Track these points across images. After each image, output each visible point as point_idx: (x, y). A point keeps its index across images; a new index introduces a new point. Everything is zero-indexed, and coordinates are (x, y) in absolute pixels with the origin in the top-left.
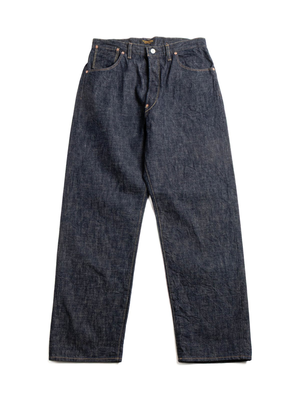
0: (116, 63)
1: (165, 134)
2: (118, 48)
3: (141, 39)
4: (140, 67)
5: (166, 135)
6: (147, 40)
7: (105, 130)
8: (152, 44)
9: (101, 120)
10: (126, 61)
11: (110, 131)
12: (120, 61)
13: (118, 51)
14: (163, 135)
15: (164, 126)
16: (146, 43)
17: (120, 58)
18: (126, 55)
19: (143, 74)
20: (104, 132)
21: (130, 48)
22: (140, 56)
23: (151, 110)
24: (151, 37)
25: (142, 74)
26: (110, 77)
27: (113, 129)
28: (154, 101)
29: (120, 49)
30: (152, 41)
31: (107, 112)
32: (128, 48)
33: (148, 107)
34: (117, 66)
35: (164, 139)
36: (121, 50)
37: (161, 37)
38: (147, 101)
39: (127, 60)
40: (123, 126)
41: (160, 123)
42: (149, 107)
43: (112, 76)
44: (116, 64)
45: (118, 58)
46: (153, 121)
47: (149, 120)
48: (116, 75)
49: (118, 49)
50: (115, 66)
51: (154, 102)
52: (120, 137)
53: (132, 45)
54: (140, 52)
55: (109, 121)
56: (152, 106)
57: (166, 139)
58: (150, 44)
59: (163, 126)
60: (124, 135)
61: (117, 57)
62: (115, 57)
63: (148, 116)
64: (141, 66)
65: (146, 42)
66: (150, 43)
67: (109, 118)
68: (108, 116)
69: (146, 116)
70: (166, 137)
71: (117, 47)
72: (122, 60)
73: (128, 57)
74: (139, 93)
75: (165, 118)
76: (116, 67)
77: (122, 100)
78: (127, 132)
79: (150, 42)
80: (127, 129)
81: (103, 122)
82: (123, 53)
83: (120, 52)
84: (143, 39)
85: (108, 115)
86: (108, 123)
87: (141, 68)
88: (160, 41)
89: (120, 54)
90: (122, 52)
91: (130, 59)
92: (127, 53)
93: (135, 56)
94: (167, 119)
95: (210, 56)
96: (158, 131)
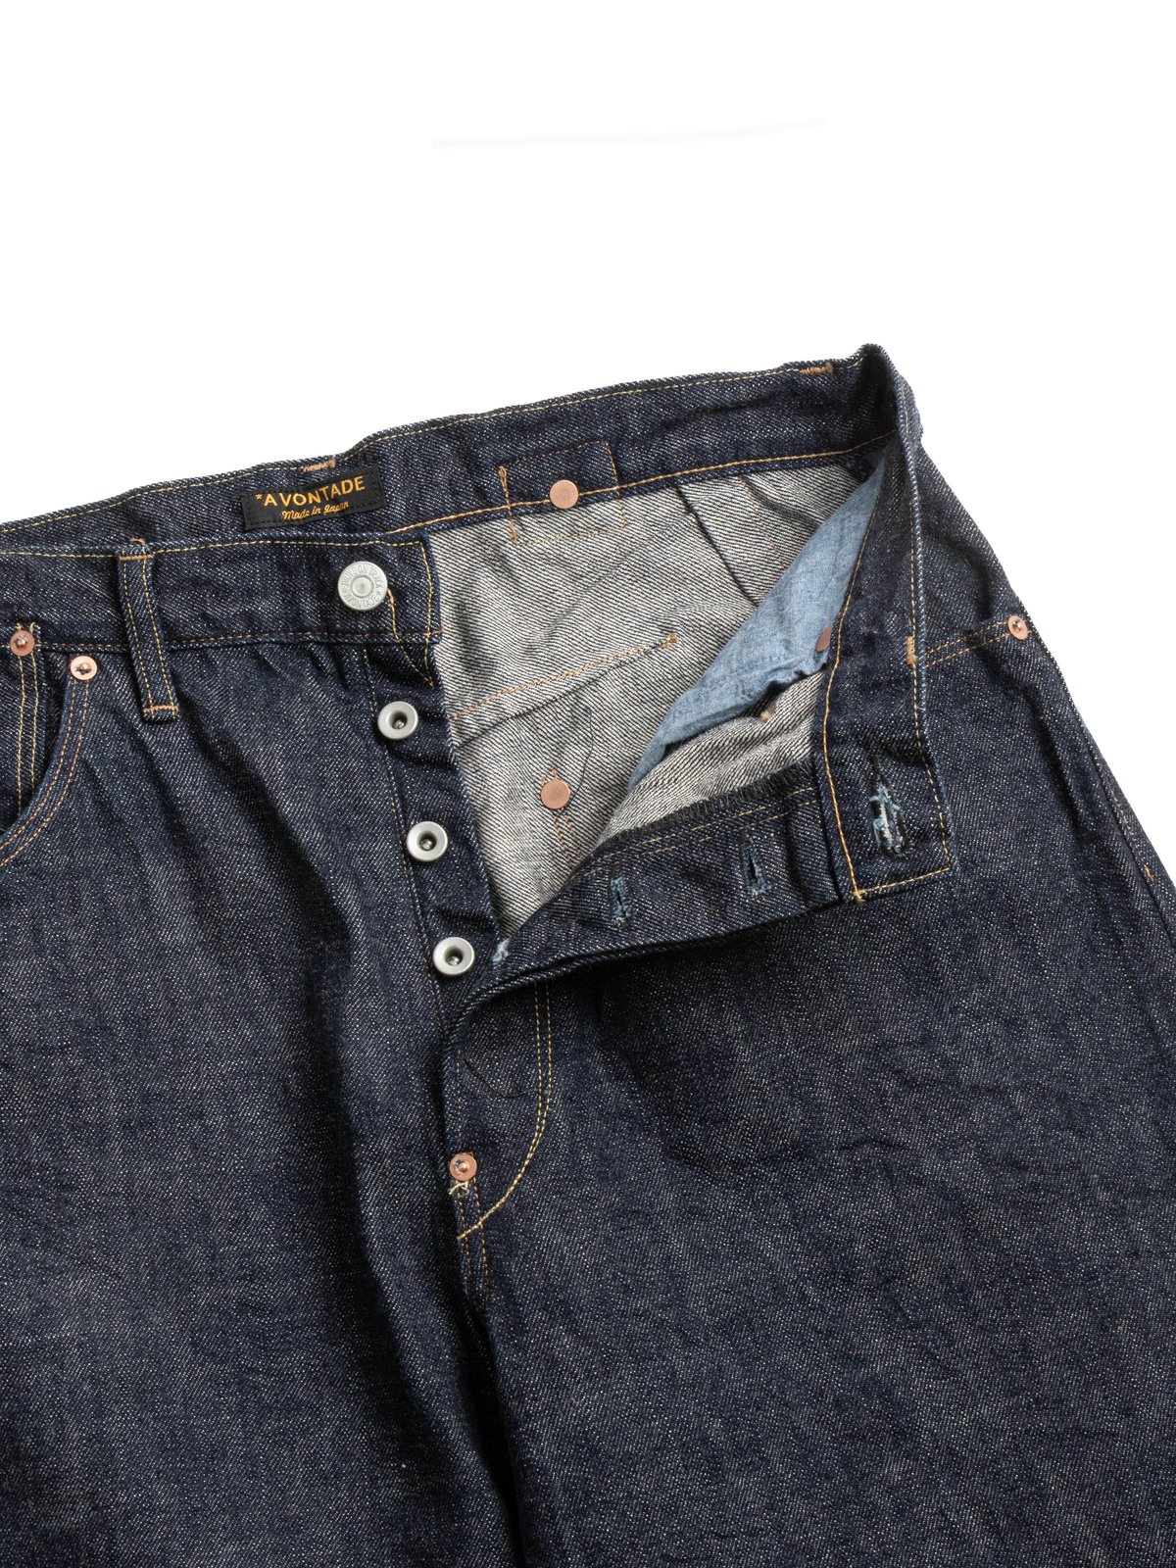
0: (48, 787)
1: (718, 1424)
2: (25, 623)
3: (238, 478)
5: (731, 1424)
6: (296, 476)
7: (75, 1518)
8: (359, 520)
9: (12, 1416)
10: (141, 747)
11: (136, 1522)
12: (83, 762)
13: (26, 659)
14: (705, 1440)
15: (688, 1343)
16: (297, 516)
17: (66, 728)
18: (120, 684)
20: (69, 1538)
21: (142, 599)
23: (521, 1208)
24: (336, 439)
26: (21, 940)
27: (159, 1489)
28: (525, 1108)
29: (44, 636)
30: (356, 484)
31: (67, 1329)
32: (118, 607)
33: (477, 1183)
34: (64, 812)
35: (716, 1472)
36: (60, 641)
37: (433, 423)
38: (456, 1126)
39: (147, 737)
40: (265, 1410)
41: (640, 1328)
42: (490, 1183)
43: (36, 932)
44: (45, 806)
45: (52, 728)
46: (573, 1331)
47: (518, 1327)
48: (76, 904)
49: (24, 641)
50: (37, 822)
51: (531, 1120)
52: (254, 1546)
53: (157, 566)
55: (100, 1414)
56: (513, 1166)
57: (738, 1473)
58: (344, 516)
59: (675, 1340)
60: (294, 1509)
61: (28, 720)
62: (15, 721)
63: (498, 1276)
65: (294, 505)
66: (335, 509)
67: (95, 1382)
68: (79, 1370)
69: (473, 1279)
70: (740, 1451)
71: (14, 620)
72: (96, 745)
73: (152, 710)
75: (678, 1246)
76: (49, 831)
77: (194, 1147)
78: (312, 1462)
79: (336, 501)
80: (304, 1433)
81: (37, 1432)
82: (83, 666)
83: (49, 666)
84: (264, 477)
85: (84, 1358)
86: (98, 1438)
88: (430, 464)
89: (49, 677)
90: (69, 656)
91: (170, 721)
92: (128, 661)
94: (697, 1250)
95: (955, 503)
96: (640, 1419)
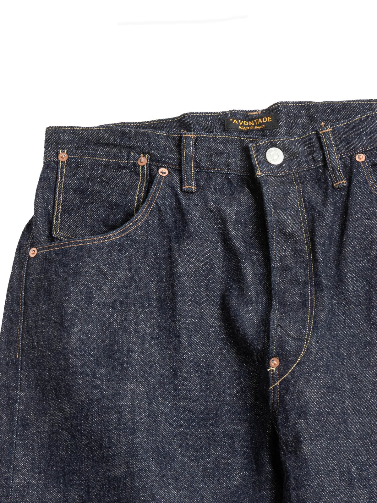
0: (142, 210)
1: (354, 468)
2: (144, 154)
3: (224, 114)
4: (233, 221)
5: (359, 469)
6: (246, 115)
7: (120, 472)
8: (267, 132)
9: (101, 431)
10: (178, 200)
11: (143, 474)
12: (157, 204)
13: (143, 167)
14: (349, 473)
15: (347, 438)
16: (244, 129)
17: (152, 191)
18: (176, 179)
19: (245, 243)
20: (117, 479)
21: (189, 151)
22: (228, 178)
23: (293, 377)
24: (263, 104)
25: (242, 244)
26: (124, 265)
27: (153, 464)
28: (300, 343)
29: (151, 159)
30: (269, 119)
31: (125, 402)
32: (180, 153)
33: (279, 369)
34: (147, 221)
35: (351, 485)
36: (156, 162)
37: (300, 102)
38: (274, 347)
39: (181, 197)
40: (189, 448)
41: (331, 428)
42: (283, 368)
43: (130, 262)
44: (140, 217)
45: (147, 192)
46: (306, 422)
47: (287, 419)
48: (146, 255)
49: (143, 161)
50: (137, 222)
51: (301, 347)
52: (182, 493)
53: (196, 140)
54: (228, 165)
55: (134, 434)
56: (293, 362)
57: (360, 487)
58: (262, 130)
59: (342, 435)
60: (196, 484)
61: (141, 189)
62: (136, 189)
63: (281, 402)
64: (237, 214)
65: (244, 125)
66: (259, 128)
67: (133, 422)
68: (128, 417)
69: (273, 405)
70: (361, 480)
71: (140, 153)
72: (163, 198)
73: (186, 187)
74: (236, 316)
75: (348, 404)
76: (140, 227)
77: (175, 348)
78: (205, 468)
79: (260, 125)
80: (203, 458)
81: (110, 439)
82: (163, 171)
83: (151, 170)
84: (233, 114)
85: (130, 413)
86: (132, 442)
87: (237, 221)
88: (297, 117)
89: (150, 175)
90: (158, 168)
91: (192, 193)
92: (180, 171)
93: (210, 178)
94: (354, 408)
96: (326, 458)
